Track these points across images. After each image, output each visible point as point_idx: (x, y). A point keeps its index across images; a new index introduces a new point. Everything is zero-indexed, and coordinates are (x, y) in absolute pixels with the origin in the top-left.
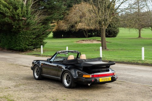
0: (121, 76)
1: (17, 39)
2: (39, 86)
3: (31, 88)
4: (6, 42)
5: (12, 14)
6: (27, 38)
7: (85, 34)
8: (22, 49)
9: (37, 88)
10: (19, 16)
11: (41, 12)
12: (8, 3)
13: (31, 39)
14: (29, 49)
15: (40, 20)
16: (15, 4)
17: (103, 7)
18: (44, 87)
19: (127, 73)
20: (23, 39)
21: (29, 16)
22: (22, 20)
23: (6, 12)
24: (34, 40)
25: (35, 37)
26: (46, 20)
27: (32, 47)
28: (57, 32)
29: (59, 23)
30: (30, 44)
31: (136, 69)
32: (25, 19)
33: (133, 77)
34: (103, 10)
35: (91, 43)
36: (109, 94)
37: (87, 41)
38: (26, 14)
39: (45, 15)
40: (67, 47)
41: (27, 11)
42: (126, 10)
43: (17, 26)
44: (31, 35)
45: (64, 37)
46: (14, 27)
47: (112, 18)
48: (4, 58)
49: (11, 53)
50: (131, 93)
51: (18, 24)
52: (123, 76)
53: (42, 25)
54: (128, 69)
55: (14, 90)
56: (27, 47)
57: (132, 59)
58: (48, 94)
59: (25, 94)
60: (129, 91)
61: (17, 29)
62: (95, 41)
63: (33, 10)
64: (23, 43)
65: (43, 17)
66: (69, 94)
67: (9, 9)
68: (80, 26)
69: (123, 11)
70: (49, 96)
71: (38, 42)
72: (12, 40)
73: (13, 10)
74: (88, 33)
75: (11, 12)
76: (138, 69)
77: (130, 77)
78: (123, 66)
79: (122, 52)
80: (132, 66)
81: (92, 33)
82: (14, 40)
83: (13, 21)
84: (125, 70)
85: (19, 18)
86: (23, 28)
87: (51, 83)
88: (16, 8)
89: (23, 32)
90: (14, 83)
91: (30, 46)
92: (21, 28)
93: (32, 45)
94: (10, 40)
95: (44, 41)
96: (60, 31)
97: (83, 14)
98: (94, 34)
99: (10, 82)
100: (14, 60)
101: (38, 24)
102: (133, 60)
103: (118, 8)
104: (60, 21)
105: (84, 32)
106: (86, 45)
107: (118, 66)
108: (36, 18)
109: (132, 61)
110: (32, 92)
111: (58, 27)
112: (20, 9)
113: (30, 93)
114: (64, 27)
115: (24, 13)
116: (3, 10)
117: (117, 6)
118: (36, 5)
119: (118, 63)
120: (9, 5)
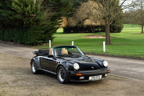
0: (123, 72)
1: (28, 34)
2: (37, 81)
3: (28, 84)
4: (19, 37)
5: (23, 11)
6: (37, 33)
7: (92, 30)
8: (32, 43)
9: (34, 84)
10: (29, 13)
11: (50, 9)
12: (19, 1)
13: (40, 34)
14: (38, 43)
15: (49, 17)
16: (26, 2)
17: (107, 4)
18: (42, 83)
19: (128, 68)
20: (33, 34)
21: (39, 13)
22: (32, 16)
23: (17, 9)
24: (43, 35)
25: (44, 32)
26: (55, 16)
27: (41, 41)
28: (67, 27)
29: (69, 20)
30: (39, 38)
31: (138, 64)
32: (35, 15)
33: (135, 73)
34: (107, 7)
35: (97, 38)
36: (108, 93)
37: (94, 36)
38: (36, 11)
39: (53, 12)
40: (73, 42)
41: (36, 8)
42: (130, 6)
43: (28, 22)
44: (40, 30)
45: (73, 33)
46: (25, 23)
47: (116, 14)
48: (15, 52)
49: (22, 47)
50: (131, 91)
51: (28, 20)
52: (125, 72)
53: (51, 21)
54: (130, 64)
55: (10, 86)
56: (37, 41)
57: (134, 54)
58: (43, 92)
59: (20, 91)
60: (130, 89)
61: (28, 25)
62: (100, 36)
63: (42, 7)
64: (33, 38)
65: (52, 14)
66: (66, 92)
67: (20, 7)
68: (88, 22)
69: (127, 7)
70: (44, 94)
71: (47, 37)
72: (23, 35)
73: (23, 7)
74: (95, 29)
75: (22, 9)
76: (140, 64)
77: (132, 73)
78: (125, 60)
79: (124, 46)
80: (134, 61)
81: (98, 29)
82: (25, 35)
83: (23, 18)
84: (127, 64)
85: (29, 15)
86: (33, 24)
87: (50, 78)
88: (26, 6)
89: (33, 28)
90: (13, 78)
91: (40, 40)
92: (31, 24)
93: (41, 39)
94: (22, 35)
95: (53, 36)
96: (70, 27)
97: (90, 12)
98: (100, 29)
99: (11, 76)
100: (24, 53)
101: (47, 20)
102: (136, 55)
103: (122, 5)
104: (69, 18)
105: (91, 28)
106: (92, 39)
107: (120, 61)
108: (45, 15)
109: (134, 56)
110: (28, 88)
111: (68, 23)
112: (30, 6)
113: (25, 90)
114: (73, 23)
115: (34, 10)
116: (14, 7)
117: (121, 3)
118: (46, 2)
119: (120, 57)
120: (20, 3)
